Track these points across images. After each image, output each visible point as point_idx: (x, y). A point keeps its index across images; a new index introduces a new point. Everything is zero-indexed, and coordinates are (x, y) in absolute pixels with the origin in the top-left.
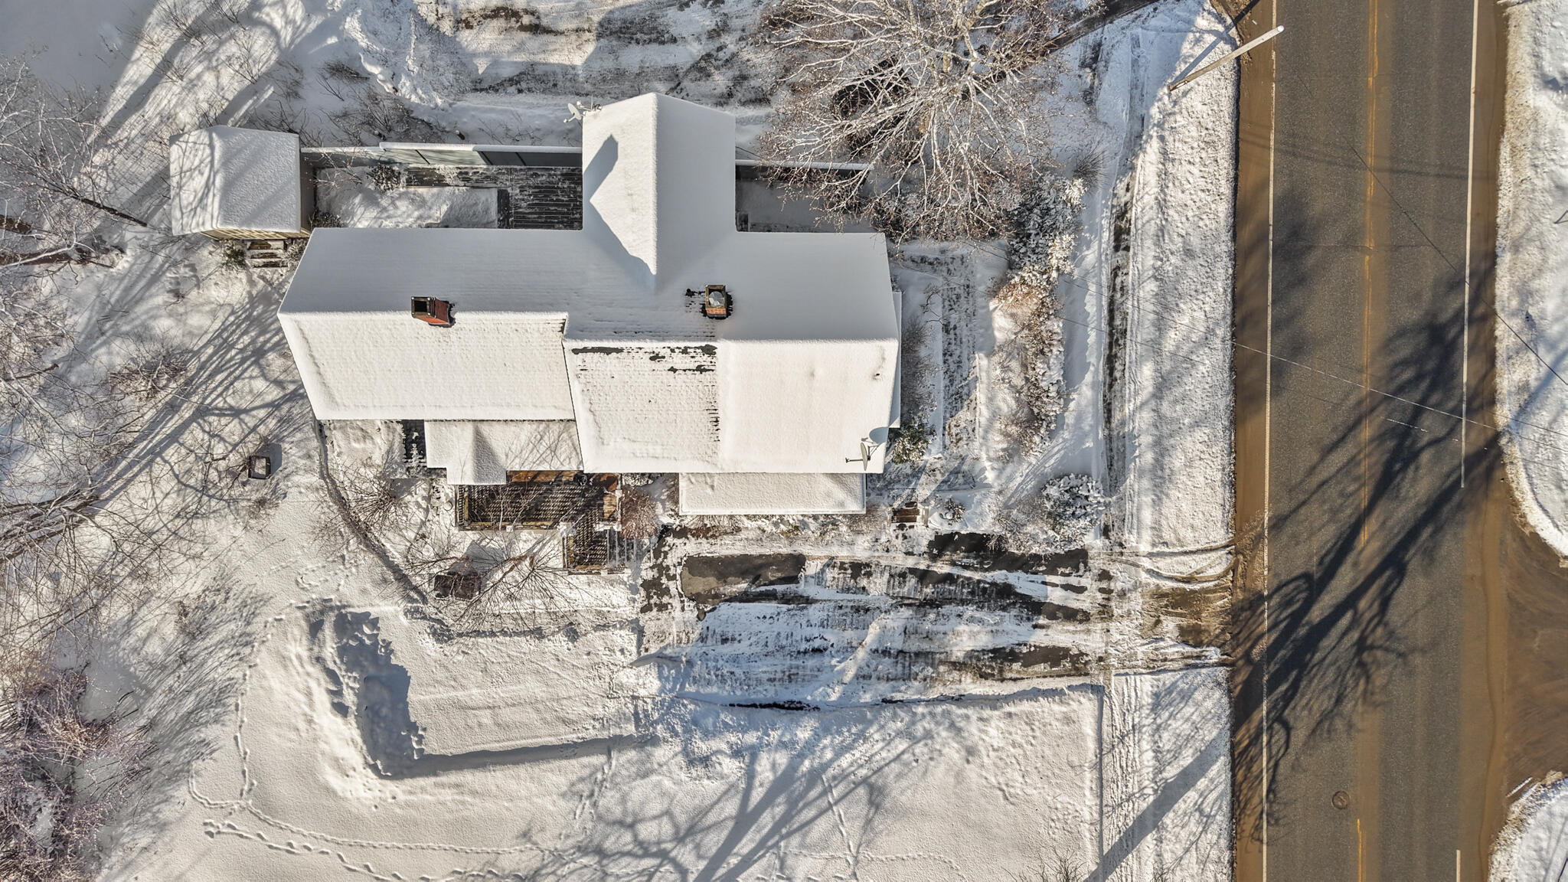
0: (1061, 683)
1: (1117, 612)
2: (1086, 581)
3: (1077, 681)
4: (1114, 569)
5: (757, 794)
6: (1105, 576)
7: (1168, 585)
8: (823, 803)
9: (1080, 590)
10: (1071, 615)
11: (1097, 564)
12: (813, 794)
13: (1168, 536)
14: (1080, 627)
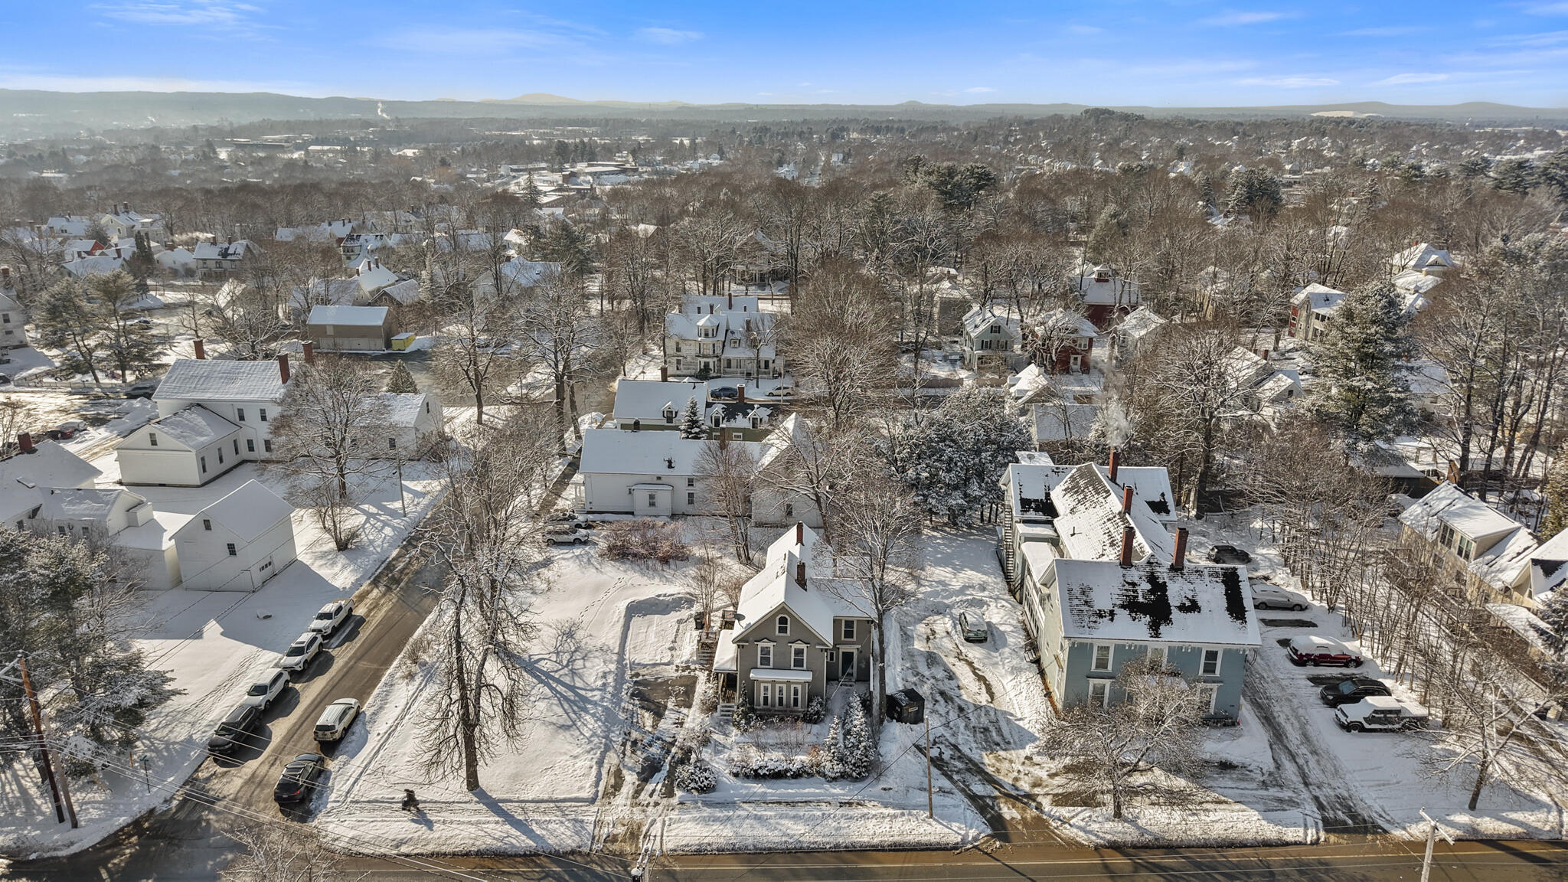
0: (601, 788)
1: (634, 809)
2: (655, 797)
3: (600, 794)
4: (660, 808)
5: (583, 692)
6: (657, 804)
7: (644, 829)
8: (570, 710)
9: (651, 795)
10: (637, 792)
11: (664, 802)
12: (575, 708)
13: (673, 826)
14: (630, 795)
